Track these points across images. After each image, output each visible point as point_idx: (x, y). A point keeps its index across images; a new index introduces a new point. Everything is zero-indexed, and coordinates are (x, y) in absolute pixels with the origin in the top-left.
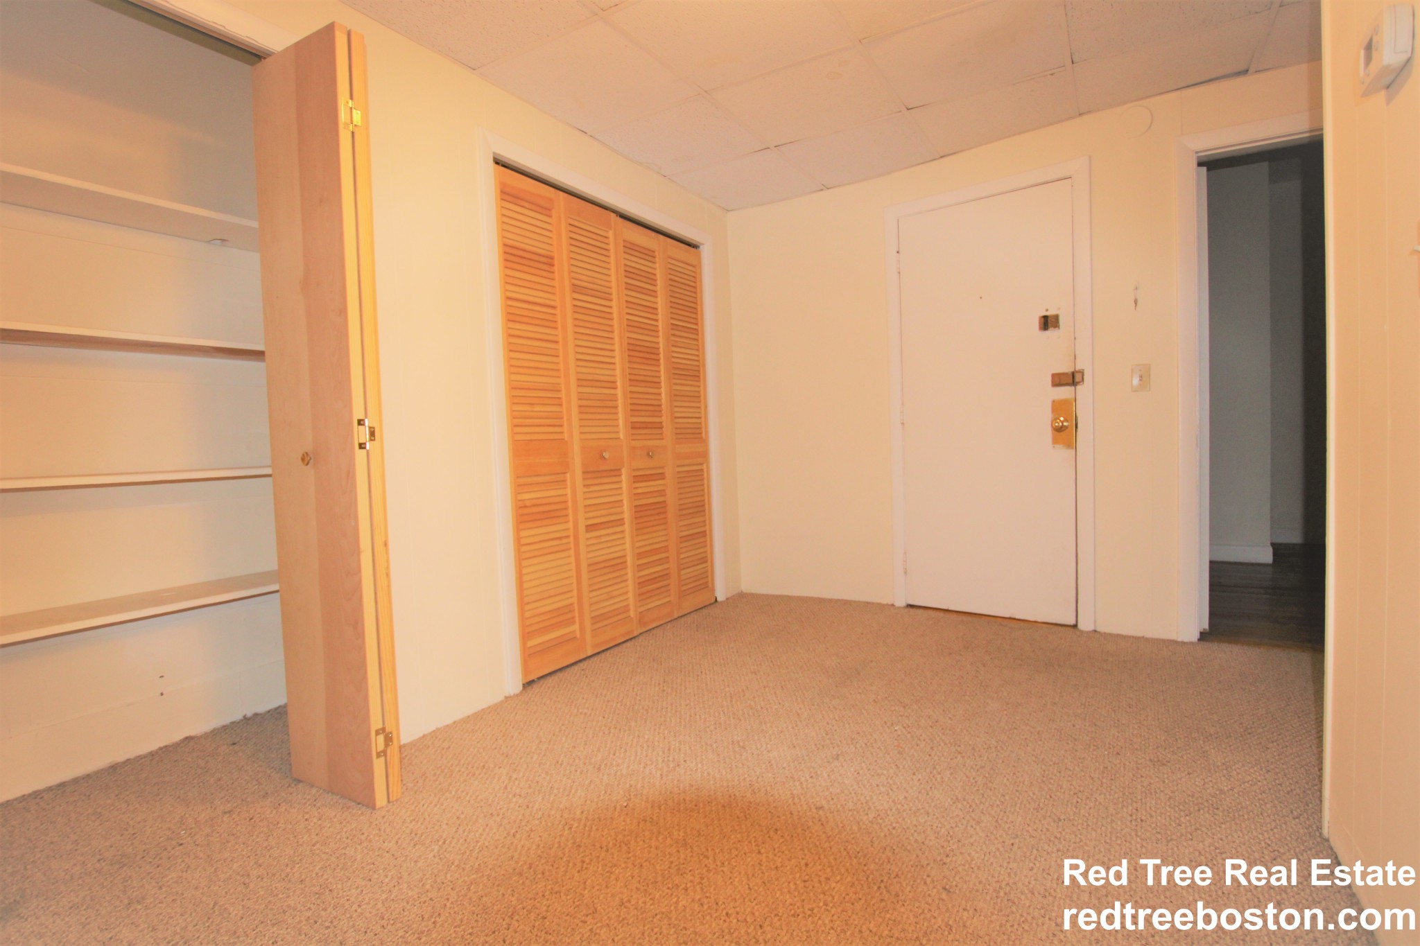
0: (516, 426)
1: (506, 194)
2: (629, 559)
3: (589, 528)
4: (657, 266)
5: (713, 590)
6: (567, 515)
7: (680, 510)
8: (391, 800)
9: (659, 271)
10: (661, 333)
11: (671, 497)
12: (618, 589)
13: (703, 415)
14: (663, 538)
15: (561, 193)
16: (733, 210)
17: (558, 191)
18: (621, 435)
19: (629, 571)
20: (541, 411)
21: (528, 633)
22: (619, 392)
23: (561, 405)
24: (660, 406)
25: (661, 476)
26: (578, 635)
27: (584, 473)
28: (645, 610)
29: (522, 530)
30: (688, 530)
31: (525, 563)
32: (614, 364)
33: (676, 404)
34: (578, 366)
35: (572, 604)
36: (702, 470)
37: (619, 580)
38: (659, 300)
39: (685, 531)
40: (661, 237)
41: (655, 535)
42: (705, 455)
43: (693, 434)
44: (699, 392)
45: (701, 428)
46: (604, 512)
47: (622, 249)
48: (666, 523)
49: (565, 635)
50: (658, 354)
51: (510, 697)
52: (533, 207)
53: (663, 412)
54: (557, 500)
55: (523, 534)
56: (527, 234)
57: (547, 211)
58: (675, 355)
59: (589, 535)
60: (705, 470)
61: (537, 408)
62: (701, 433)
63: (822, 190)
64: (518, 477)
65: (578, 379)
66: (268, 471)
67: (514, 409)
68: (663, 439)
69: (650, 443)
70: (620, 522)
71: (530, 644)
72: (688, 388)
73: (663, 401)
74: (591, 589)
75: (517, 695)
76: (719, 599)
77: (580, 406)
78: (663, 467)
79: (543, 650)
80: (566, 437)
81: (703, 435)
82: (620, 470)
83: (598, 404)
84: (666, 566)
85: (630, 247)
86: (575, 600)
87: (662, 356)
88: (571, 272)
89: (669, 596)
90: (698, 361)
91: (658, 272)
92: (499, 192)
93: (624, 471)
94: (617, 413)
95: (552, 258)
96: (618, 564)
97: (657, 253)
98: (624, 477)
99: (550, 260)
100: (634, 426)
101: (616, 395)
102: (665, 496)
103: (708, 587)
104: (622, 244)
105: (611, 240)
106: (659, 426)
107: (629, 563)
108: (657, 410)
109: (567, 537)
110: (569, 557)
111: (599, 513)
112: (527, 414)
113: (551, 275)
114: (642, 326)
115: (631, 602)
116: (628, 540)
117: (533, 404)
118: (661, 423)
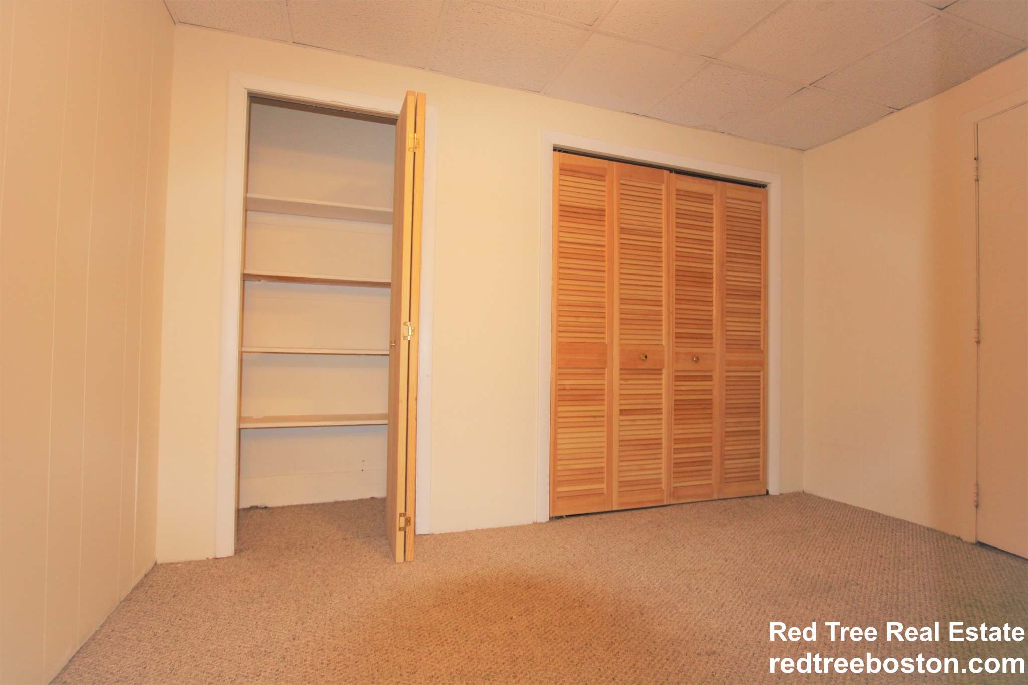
0: (560, 332)
1: (564, 170)
2: (664, 442)
3: (622, 412)
4: (714, 206)
5: (765, 483)
6: (604, 400)
7: (727, 409)
8: (406, 560)
9: (715, 210)
10: (714, 261)
11: (718, 397)
12: (649, 464)
13: (762, 329)
14: (709, 430)
15: (615, 162)
16: (806, 149)
17: (611, 162)
18: (663, 343)
19: (664, 452)
20: (584, 322)
21: (558, 481)
22: (664, 309)
23: (604, 318)
24: (712, 320)
25: (709, 378)
26: (605, 491)
27: (621, 369)
28: (681, 487)
29: (559, 406)
30: (737, 427)
31: (560, 430)
32: (661, 286)
33: (728, 319)
34: (621, 289)
35: (602, 468)
36: (759, 377)
37: (653, 457)
38: (714, 234)
39: (733, 427)
40: (719, 182)
41: (695, 426)
42: (763, 364)
43: (748, 345)
44: (760, 309)
45: (760, 341)
46: (641, 401)
47: (674, 196)
48: (711, 418)
49: (592, 489)
50: (712, 278)
51: (536, 523)
52: (589, 176)
53: (713, 326)
54: (597, 387)
55: (560, 409)
56: (582, 196)
57: (601, 177)
58: (728, 278)
59: (623, 417)
60: (762, 377)
61: (581, 320)
62: (760, 345)
63: (893, 112)
64: (559, 368)
65: (621, 299)
66: (387, 353)
67: (560, 319)
68: (712, 348)
69: (695, 350)
70: (658, 411)
71: (559, 489)
72: (743, 306)
73: (714, 316)
74: (621, 459)
75: (542, 523)
76: (771, 492)
77: (621, 319)
78: (711, 371)
79: (571, 497)
80: (606, 341)
81: (762, 347)
82: (661, 370)
83: (641, 317)
84: (709, 454)
85: (682, 195)
86: (604, 465)
87: (714, 279)
88: (619, 219)
89: (710, 479)
90: (760, 283)
91: (714, 212)
92: (557, 170)
93: (664, 371)
94: (661, 325)
95: (604, 211)
96: (653, 444)
97: (714, 197)
98: (664, 376)
99: (602, 212)
100: (678, 336)
101: (661, 310)
102: (712, 395)
103: (759, 479)
104: (674, 192)
105: (664, 192)
106: (710, 337)
107: (664, 444)
108: (709, 323)
109: (603, 416)
110: (603, 431)
111: (636, 402)
112: (572, 323)
113: (602, 223)
114: (692, 255)
115: (664, 477)
116: (664, 426)
117: (579, 317)
118: (711, 334)
